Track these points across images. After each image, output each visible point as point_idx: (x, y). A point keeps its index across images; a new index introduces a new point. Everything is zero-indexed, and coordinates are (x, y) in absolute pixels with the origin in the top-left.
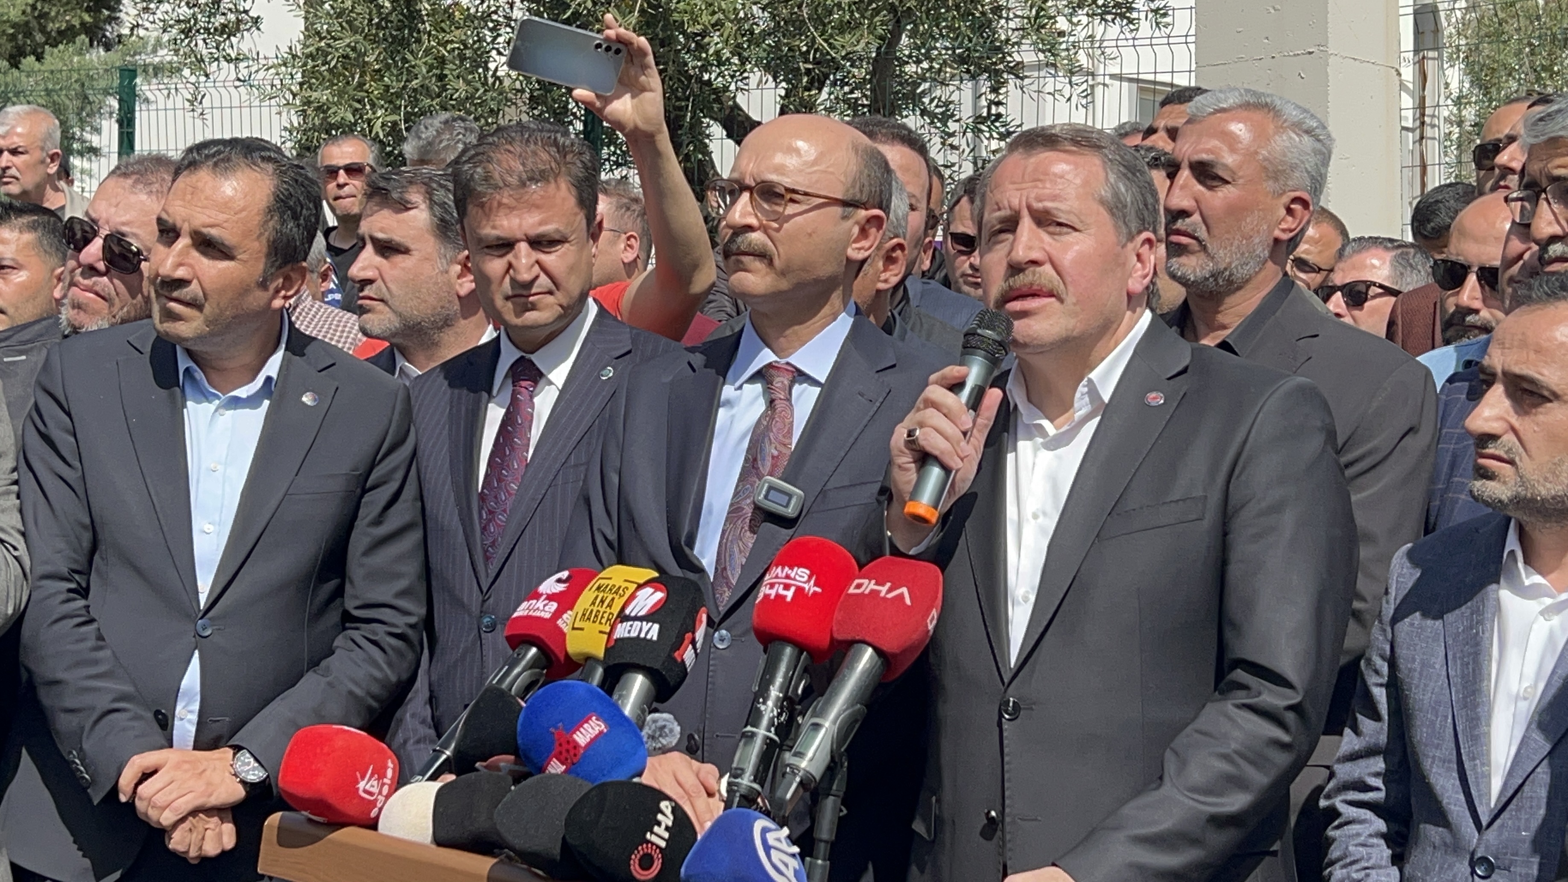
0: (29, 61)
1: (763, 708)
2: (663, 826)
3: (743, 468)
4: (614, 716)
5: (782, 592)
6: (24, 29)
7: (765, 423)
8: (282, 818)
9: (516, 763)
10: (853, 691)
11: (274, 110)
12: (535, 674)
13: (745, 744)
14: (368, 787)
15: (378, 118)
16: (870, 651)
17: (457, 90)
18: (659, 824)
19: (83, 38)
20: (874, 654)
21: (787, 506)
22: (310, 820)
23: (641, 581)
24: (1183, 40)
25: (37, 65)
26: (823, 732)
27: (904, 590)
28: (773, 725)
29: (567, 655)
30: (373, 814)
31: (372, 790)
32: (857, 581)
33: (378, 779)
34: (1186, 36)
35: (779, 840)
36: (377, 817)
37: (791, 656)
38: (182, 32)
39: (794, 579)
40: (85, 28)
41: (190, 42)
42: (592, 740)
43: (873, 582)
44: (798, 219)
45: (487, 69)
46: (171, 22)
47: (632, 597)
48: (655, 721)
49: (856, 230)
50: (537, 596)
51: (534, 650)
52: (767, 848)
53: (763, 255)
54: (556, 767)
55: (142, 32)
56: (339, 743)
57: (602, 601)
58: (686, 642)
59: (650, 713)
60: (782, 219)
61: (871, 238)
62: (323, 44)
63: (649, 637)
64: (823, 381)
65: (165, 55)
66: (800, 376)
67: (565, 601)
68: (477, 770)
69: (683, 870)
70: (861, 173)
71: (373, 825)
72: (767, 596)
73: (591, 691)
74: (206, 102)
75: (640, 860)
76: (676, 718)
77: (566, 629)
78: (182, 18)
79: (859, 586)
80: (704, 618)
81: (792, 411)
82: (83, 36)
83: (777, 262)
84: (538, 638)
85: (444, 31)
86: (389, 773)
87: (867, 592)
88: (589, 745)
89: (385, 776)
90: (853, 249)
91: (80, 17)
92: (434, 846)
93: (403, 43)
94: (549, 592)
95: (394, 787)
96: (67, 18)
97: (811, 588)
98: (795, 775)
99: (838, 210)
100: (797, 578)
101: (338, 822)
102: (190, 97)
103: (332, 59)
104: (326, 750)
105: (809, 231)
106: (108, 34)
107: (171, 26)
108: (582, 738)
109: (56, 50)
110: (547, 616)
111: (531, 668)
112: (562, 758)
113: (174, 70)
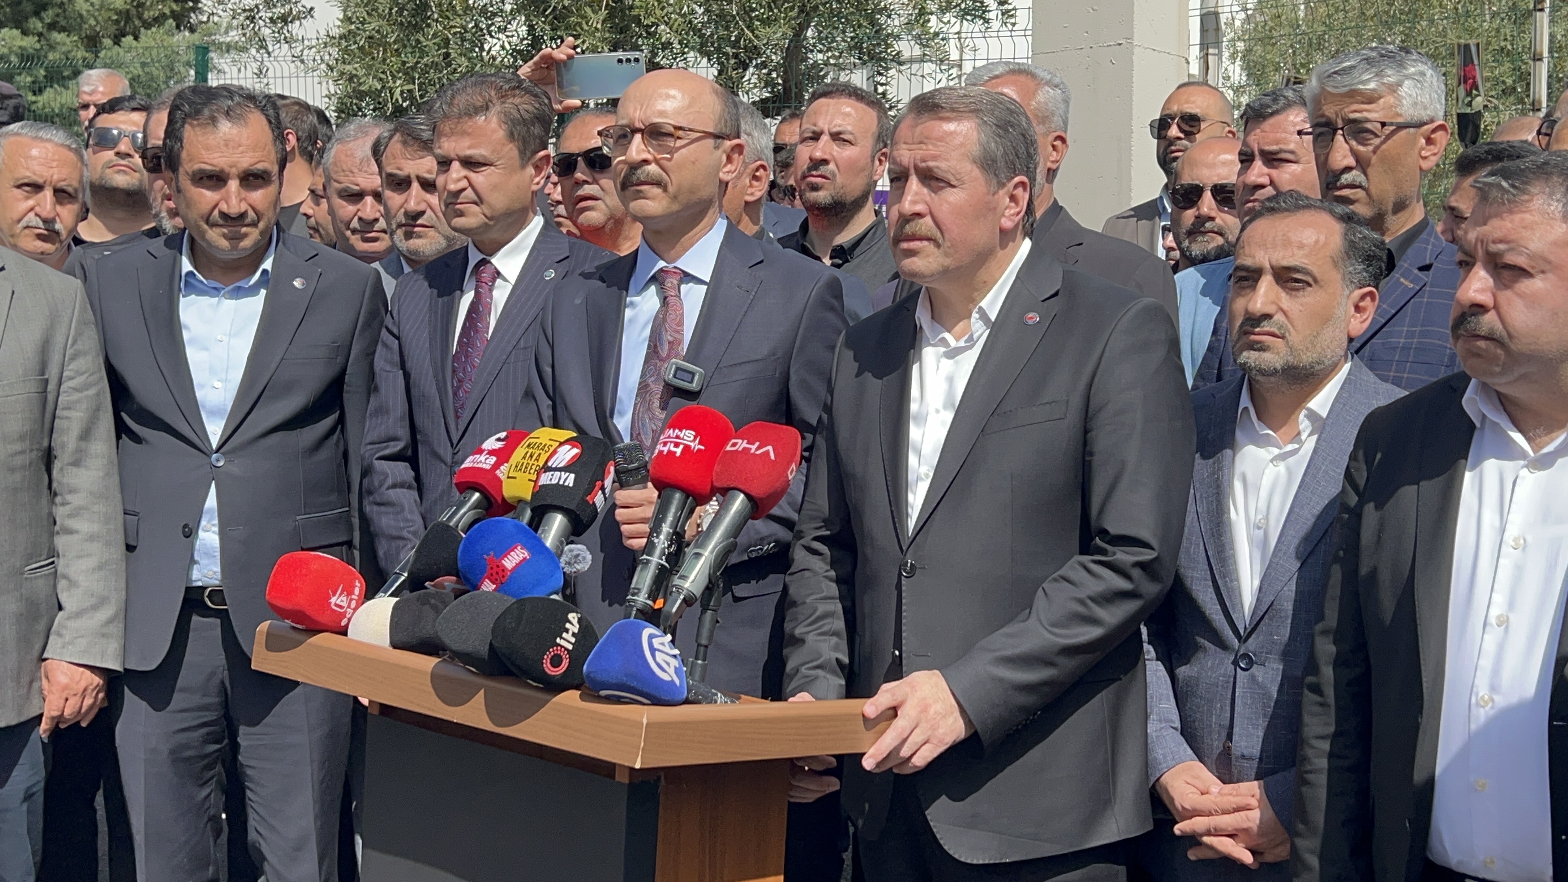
0: (129, 38)
1: (656, 541)
2: (570, 633)
3: (647, 353)
4: (537, 547)
5: (673, 449)
6: (125, 15)
7: (661, 316)
8: (270, 625)
9: (457, 582)
10: (728, 527)
11: (317, 80)
12: (478, 513)
13: (642, 570)
14: (338, 602)
15: (397, 87)
16: (742, 496)
17: (460, 66)
18: (567, 631)
19: (171, 22)
20: (746, 500)
21: (691, 382)
22: (294, 628)
23: (562, 440)
24: (1022, 33)
25: (134, 43)
26: (702, 560)
27: (770, 448)
28: (664, 554)
29: (503, 499)
30: (343, 623)
31: (341, 604)
32: (733, 441)
33: (347, 596)
34: (1025, 30)
35: (663, 644)
36: (347, 626)
37: (680, 500)
38: (247, 18)
39: (683, 439)
40: (174, 15)
41: (254, 26)
42: (517, 565)
43: (746, 441)
44: (683, 151)
45: (482, 49)
46: (239, 11)
47: (555, 452)
48: (571, 551)
49: (724, 158)
50: (480, 451)
51: (477, 495)
52: (653, 650)
53: (658, 183)
54: (488, 586)
55: (216, 19)
56: (315, 566)
57: (531, 456)
58: (597, 488)
59: (567, 544)
60: (672, 151)
61: (735, 163)
62: (353, 27)
63: (566, 484)
64: (708, 280)
65: (234, 36)
66: (687, 277)
67: (503, 456)
68: (426, 588)
69: (585, 667)
70: (724, 110)
71: (344, 632)
72: (661, 452)
73: (520, 528)
74: (270, 73)
75: (551, 660)
76: (588, 549)
77: (503, 477)
78: (247, 8)
79: (734, 445)
80: (612, 469)
81: (682, 304)
82: (171, 21)
83: (671, 189)
84: (481, 485)
85: (448, 18)
86: (357, 591)
87: (740, 449)
88: (514, 568)
89: (352, 593)
90: (724, 173)
91: (170, 7)
92: (391, 649)
93: (417, 28)
94: (490, 448)
95: (361, 602)
96: (160, 7)
97: (696, 446)
98: (680, 593)
99: (710, 142)
100: (685, 438)
101: (314, 630)
102: (256, 71)
103: (361, 40)
104: (304, 571)
105: (693, 159)
106: (191, 20)
107: (239, 14)
108: (509, 563)
109: (149, 32)
110: (488, 467)
111: (475, 508)
112: (493, 578)
113: (244, 49)
